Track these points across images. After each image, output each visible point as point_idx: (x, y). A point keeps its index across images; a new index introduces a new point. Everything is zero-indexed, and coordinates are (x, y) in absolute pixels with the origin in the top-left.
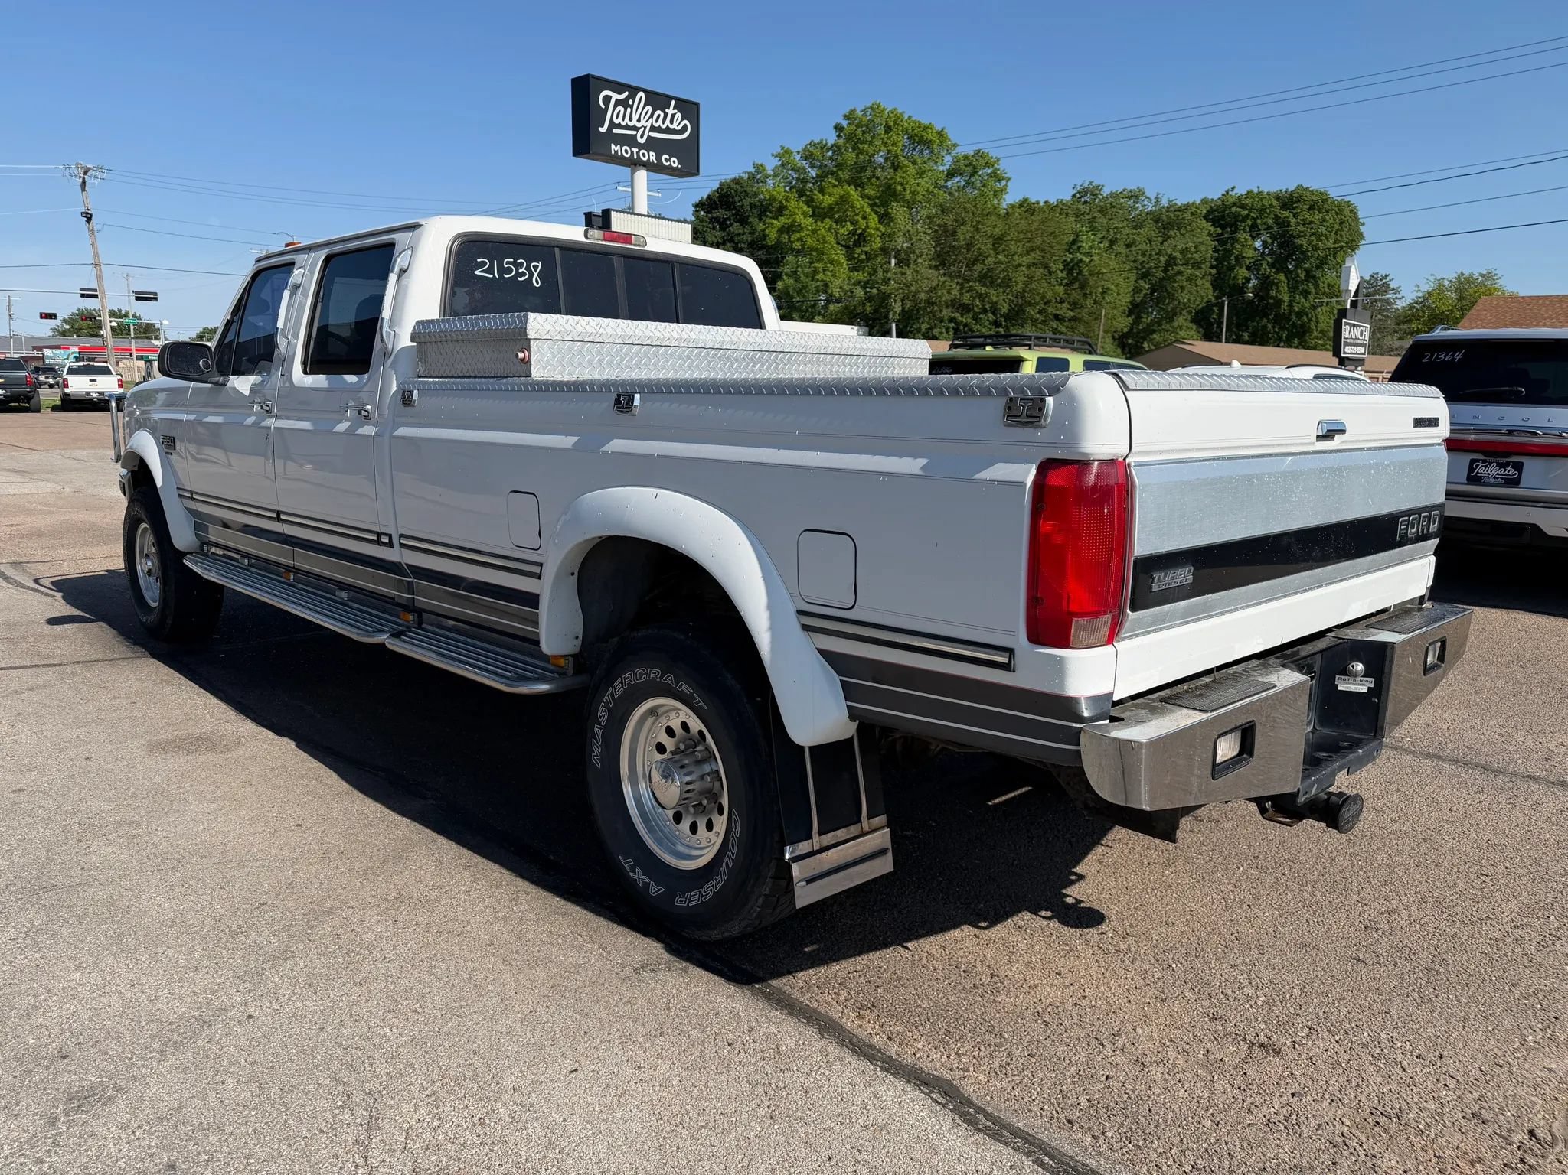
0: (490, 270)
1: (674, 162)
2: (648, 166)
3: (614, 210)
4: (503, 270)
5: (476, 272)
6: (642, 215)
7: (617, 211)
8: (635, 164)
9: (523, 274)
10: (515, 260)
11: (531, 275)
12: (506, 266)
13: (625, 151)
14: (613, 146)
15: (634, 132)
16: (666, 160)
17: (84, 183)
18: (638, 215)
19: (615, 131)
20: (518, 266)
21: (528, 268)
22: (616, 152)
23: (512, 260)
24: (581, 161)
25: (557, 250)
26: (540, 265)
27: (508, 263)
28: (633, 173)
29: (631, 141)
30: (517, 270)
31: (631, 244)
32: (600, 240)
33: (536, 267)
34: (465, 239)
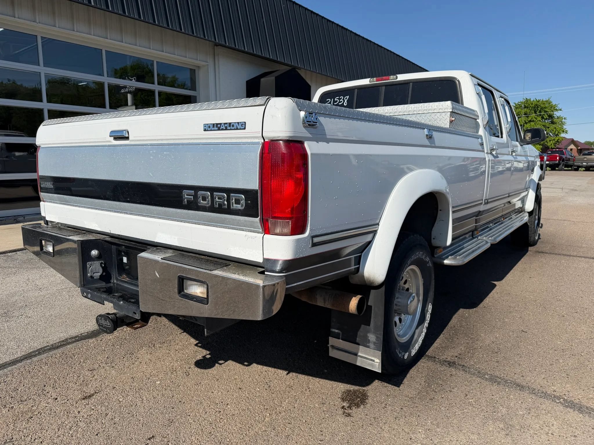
0: (330, 102)
4: (334, 101)
9: (342, 101)
11: (344, 101)
20: (340, 99)
21: (343, 100)
23: (338, 97)
25: (355, 91)
26: (348, 97)
27: (337, 99)
30: (339, 101)
31: (389, 80)
32: (374, 82)
33: (346, 98)
34: (324, 94)
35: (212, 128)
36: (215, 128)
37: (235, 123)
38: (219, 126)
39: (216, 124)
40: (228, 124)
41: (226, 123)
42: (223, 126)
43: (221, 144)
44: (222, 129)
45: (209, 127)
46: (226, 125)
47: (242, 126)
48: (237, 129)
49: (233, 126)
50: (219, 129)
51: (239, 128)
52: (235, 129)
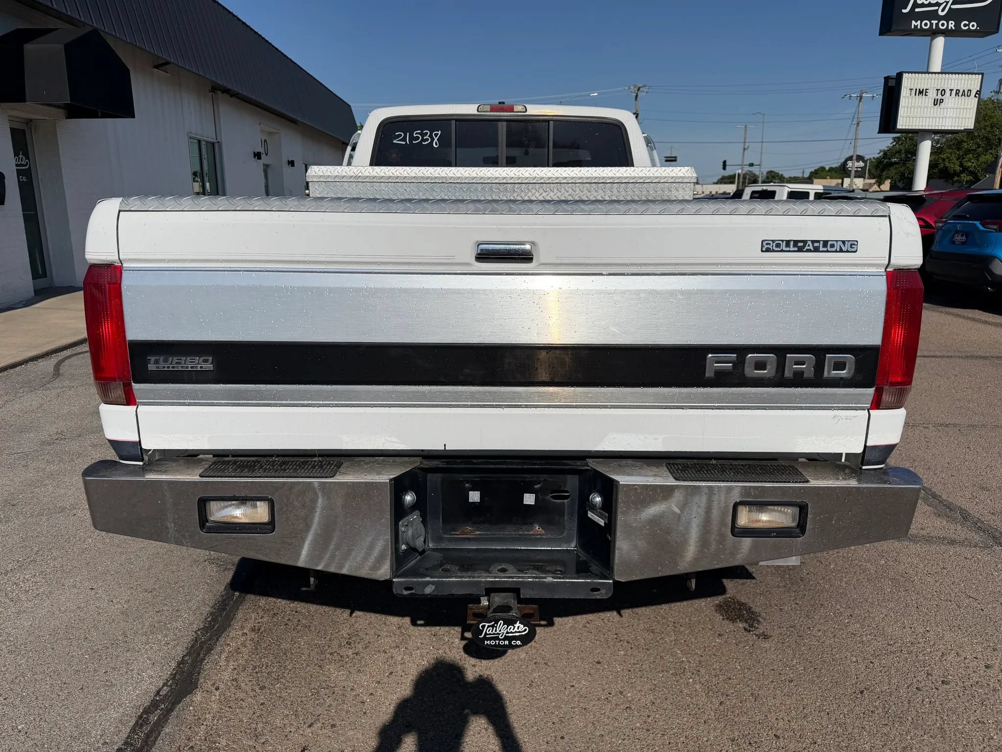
0: (404, 139)
1: (973, 26)
2: (946, 33)
3: (905, 72)
4: (412, 138)
5: (394, 142)
6: (935, 73)
7: (908, 73)
8: (934, 33)
9: (427, 140)
10: (422, 131)
11: (433, 140)
12: (415, 136)
13: (925, 24)
14: (913, 22)
15: (936, 8)
16: (965, 25)
17: (637, 96)
18: (932, 73)
19: (917, 10)
20: (423, 135)
21: (431, 136)
22: (916, 26)
23: (419, 131)
24: (885, 38)
25: (453, 122)
26: (440, 133)
27: (416, 134)
28: (932, 40)
29: (933, 15)
30: (422, 137)
31: (513, 112)
32: (487, 112)
33: (436, 135)
34: (388, 121)
35: (784, 247)
36: (792, 249)
37: (837, 241)
38: (800, 244)
39: (794, 241)
40: (822, 243)
41: (818, 241)
42: (809, 246)
43: (801, 275)
44: (809, 251)
45: (778, 245)
46: (816, 244)
47: (851, 247)
48: (841, 251)
49: (832, 246)
50: (800, 250)
51: (844, 249)
52: (836, 251)
